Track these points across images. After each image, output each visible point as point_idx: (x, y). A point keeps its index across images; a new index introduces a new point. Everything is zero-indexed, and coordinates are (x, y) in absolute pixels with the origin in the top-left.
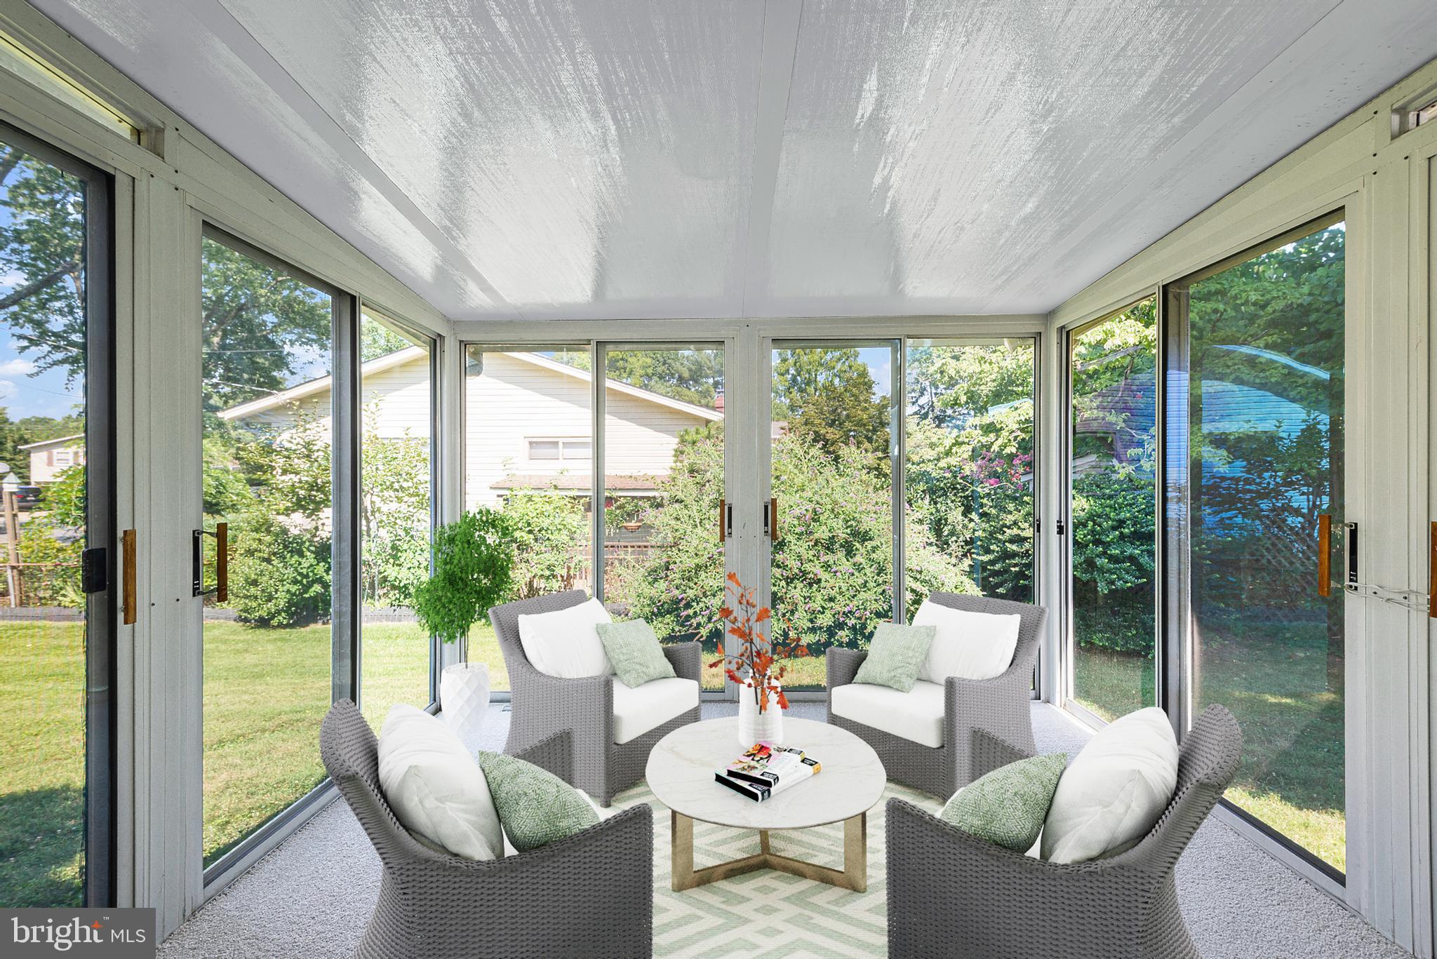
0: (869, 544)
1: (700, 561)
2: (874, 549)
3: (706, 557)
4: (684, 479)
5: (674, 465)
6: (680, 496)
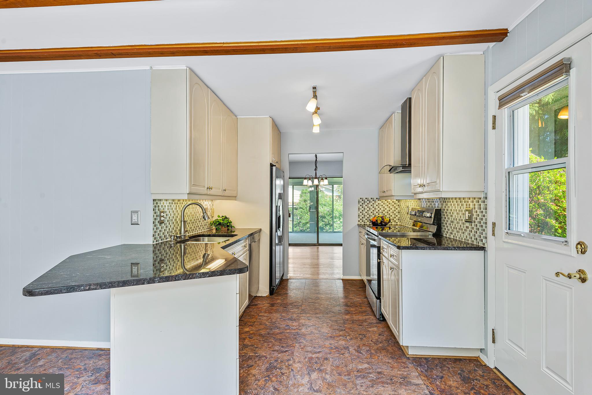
1: (307, 221)
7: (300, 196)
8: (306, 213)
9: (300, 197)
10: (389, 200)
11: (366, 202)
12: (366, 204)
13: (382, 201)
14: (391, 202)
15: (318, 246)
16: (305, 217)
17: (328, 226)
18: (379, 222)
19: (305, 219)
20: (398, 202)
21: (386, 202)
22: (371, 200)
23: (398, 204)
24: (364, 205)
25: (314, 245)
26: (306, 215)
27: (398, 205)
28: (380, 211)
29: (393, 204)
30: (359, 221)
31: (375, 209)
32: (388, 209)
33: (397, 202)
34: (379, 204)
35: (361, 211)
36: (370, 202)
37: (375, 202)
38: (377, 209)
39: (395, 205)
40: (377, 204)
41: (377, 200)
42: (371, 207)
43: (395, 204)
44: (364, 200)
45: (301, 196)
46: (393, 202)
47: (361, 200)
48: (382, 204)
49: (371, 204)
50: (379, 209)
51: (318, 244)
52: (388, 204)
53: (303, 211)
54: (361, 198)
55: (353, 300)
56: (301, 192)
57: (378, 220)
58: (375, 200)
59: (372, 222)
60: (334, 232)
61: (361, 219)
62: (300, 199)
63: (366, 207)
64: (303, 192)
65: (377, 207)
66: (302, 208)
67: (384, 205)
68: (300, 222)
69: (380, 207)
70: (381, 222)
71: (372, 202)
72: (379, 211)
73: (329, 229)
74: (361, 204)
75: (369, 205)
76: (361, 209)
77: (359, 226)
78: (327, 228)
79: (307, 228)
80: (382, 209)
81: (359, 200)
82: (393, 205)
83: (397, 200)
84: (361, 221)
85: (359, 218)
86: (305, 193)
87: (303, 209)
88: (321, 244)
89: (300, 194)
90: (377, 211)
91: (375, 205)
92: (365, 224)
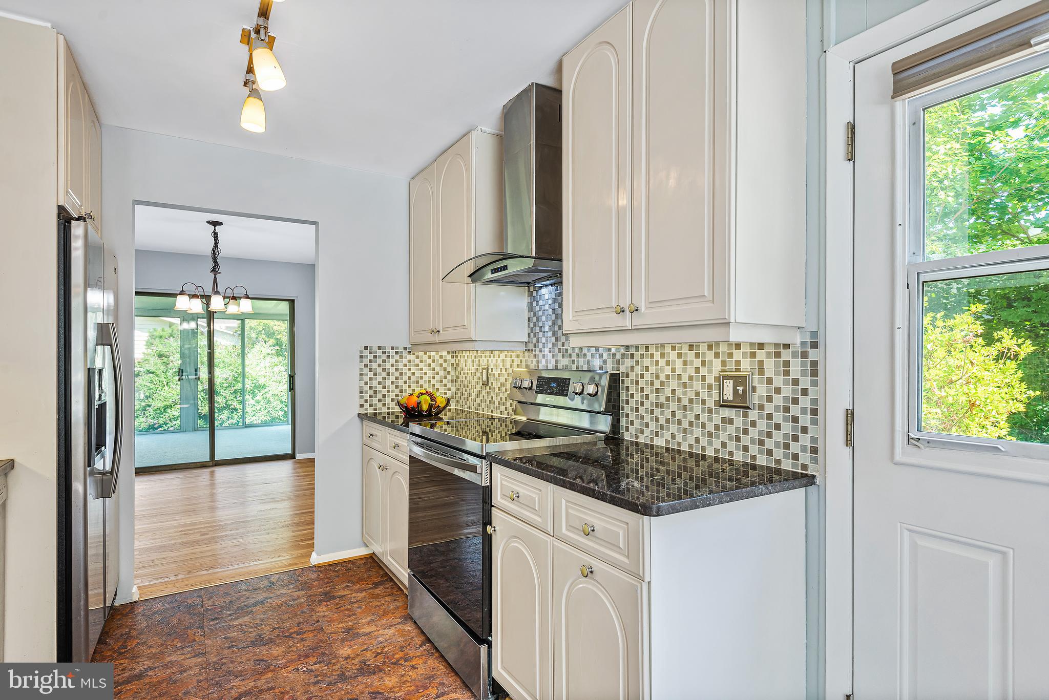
0: (264, 391)
1: (168, 403)
2: (266, 393)
3: (171, 400)
4: (154, 360)
5: (146, 351)
6: (152, 369)
7: (145, 343)
8: (165, 383)
9: (146, 345)
10: (433, 353)
11: (380, 357)
12: (379, 361)
13: (417, 354)
14: (437, 357)
15: (212, 466)
16: (162, 393)
17: (226, 412)
18: (425, 407)
19: (162, 398)
20: (452, 357)
21: (425, 357)
22: (392, 353)
23: (453, 361)
24: (375, 366)
25: (202, 465)
26: (166, 388)
27: (452, 365)
28: (414, 379)
29: (441, 361)
30: (362, 406)
31: (401, 374)
32: (430, 373)
33: (449, 357)
34: (409, 361)
35: (366, 379)
36: (388, 357)
37: (401, 357)
38: (406, 374)
39: (445, 365)
40: (405, 361)
41: (405, 353)
42: (392, 370)
43: (445, 361)
44: (376, 352)
45: (149, 344)
46: (441, 357)
47: (366, 353)
48: (417, 361)
49: (392, 361)
50: (409, 374)
51: (214, 463)
52: (429, 361)
53: (157, 378)
54: (366, 348)
55: (377, 637)
56: (148, 334)
57: (423, 403)
58: (401, 352)
59: (406, 407)
60: (246, 427)
61: (366, 401)
62: (146, 352)
63: (379, 370)
64: (155, 333)
65: (405, 370)
66: (153, 373)
67: (421, 365)
68: (149, 406)
69: (414, 369)
70: (430, 406)
71: (393, 357)
72: (409, 378)
73: (228, 417)
74: (366, 361)
75: (388, 366)
76: (367, 375)
77: (362, 417)
78: (222, 416)
79: (170, 420)
80: (418, 374)
81: (361, 352)
82: (441, 365)
83: (449, 353)
84: (366, 405)
85: (362, 397)
86: (161, 337)
87: (157, 376)
88: (221, 462)
89: (146, 339)
90: (405, 378)
91: (401, 366)
92: (378, 411)
